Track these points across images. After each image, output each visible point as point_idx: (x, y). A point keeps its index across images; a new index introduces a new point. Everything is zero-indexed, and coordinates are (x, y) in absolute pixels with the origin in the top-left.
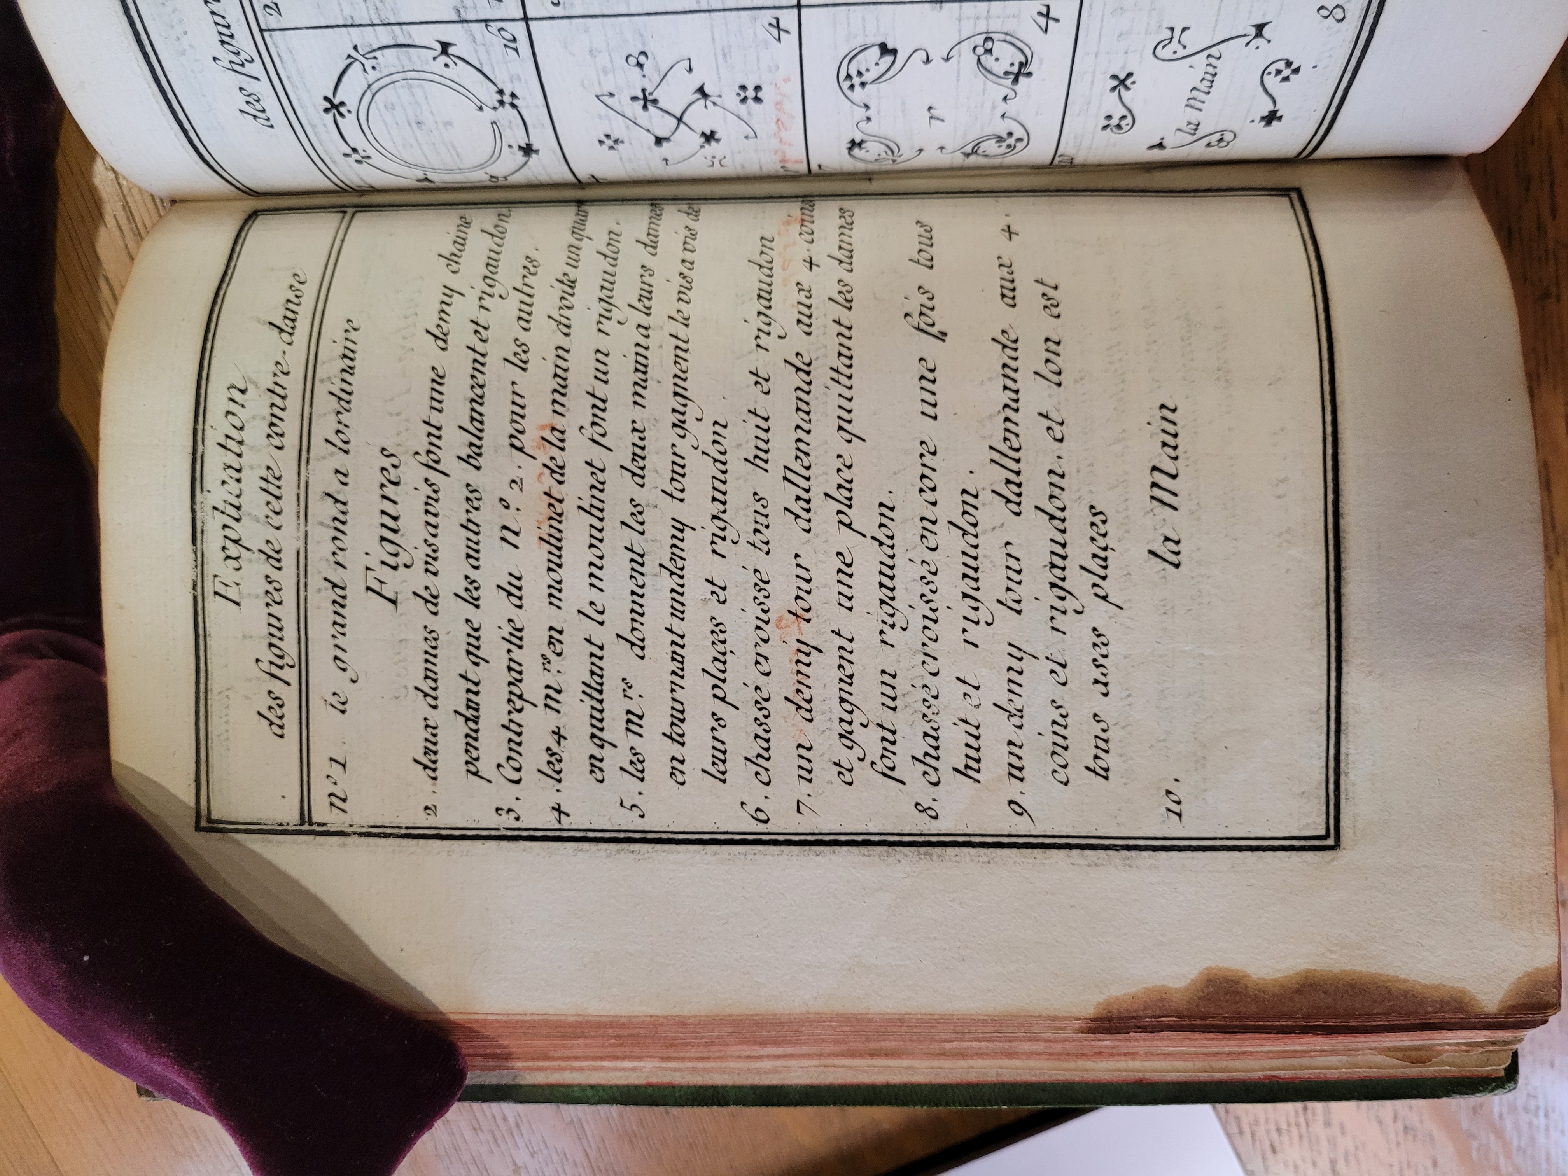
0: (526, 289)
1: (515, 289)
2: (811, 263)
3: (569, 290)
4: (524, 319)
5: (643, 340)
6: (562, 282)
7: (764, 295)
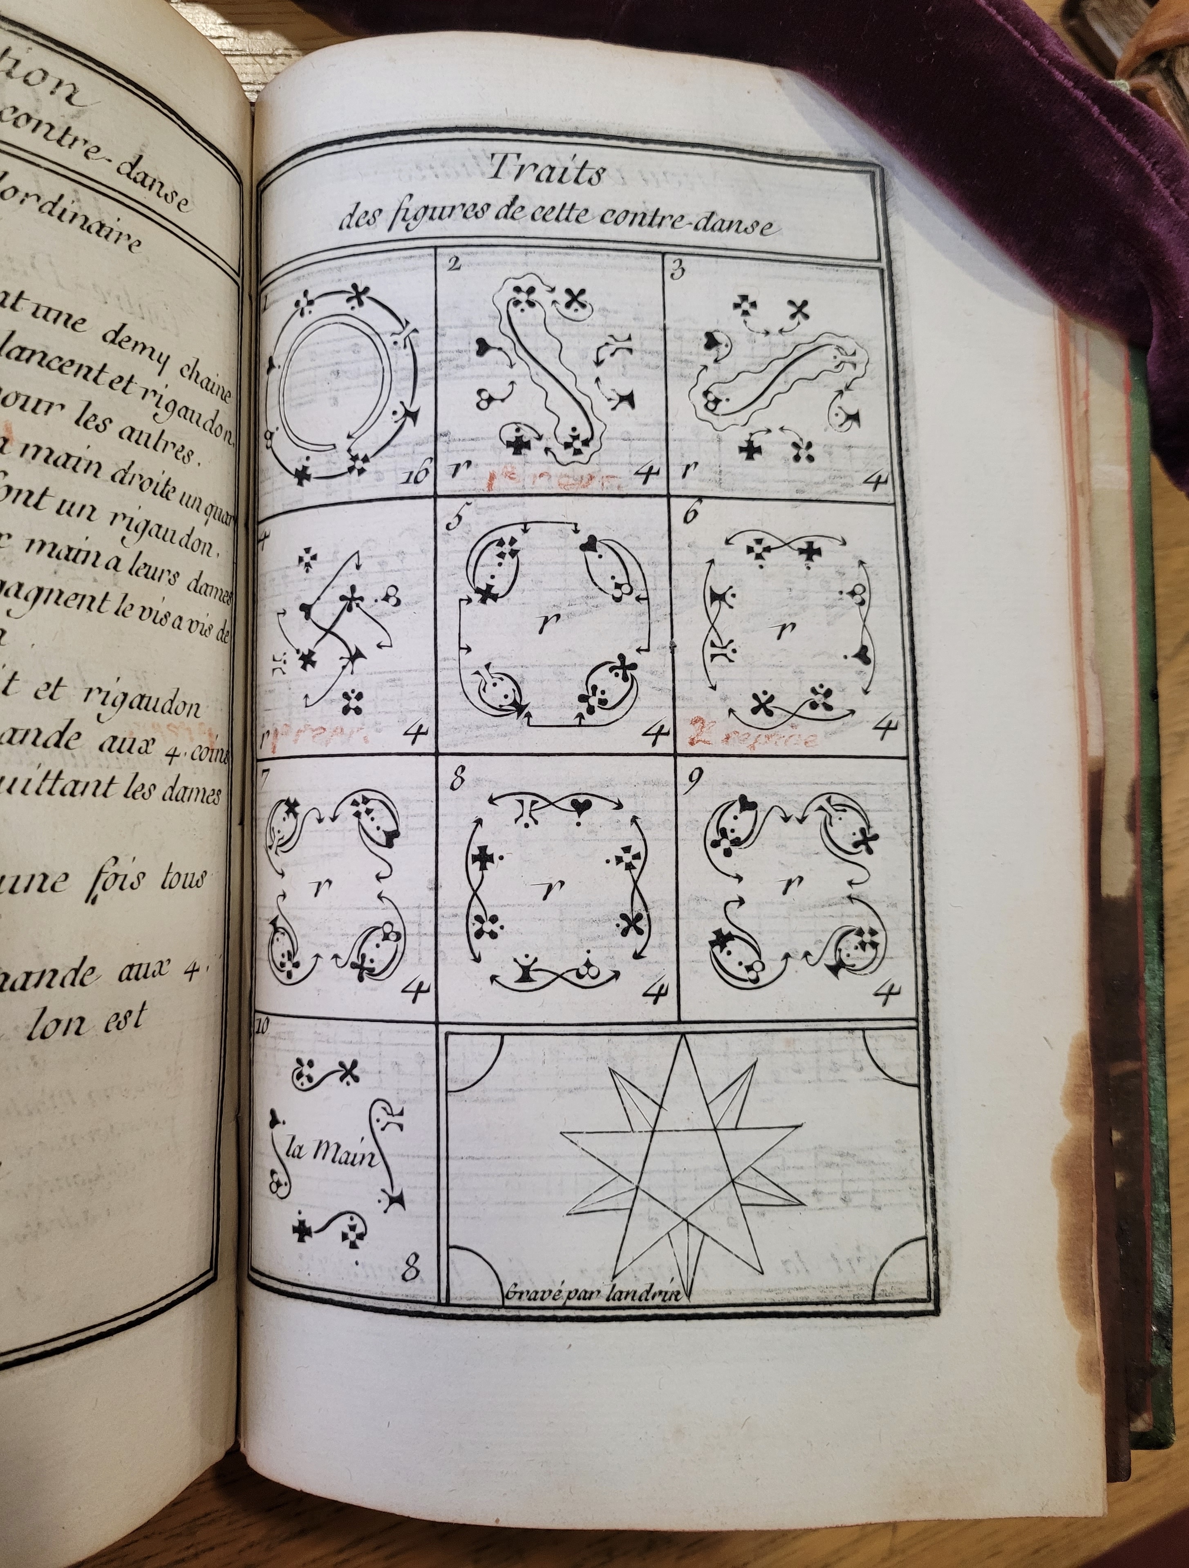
0: (162, 444)
1: (163, 431)
2: (173, 756)
3: (158, 491)
4: (131, 434)
5: (101, 562)
6: (167, 484)
7: (143, 702)
